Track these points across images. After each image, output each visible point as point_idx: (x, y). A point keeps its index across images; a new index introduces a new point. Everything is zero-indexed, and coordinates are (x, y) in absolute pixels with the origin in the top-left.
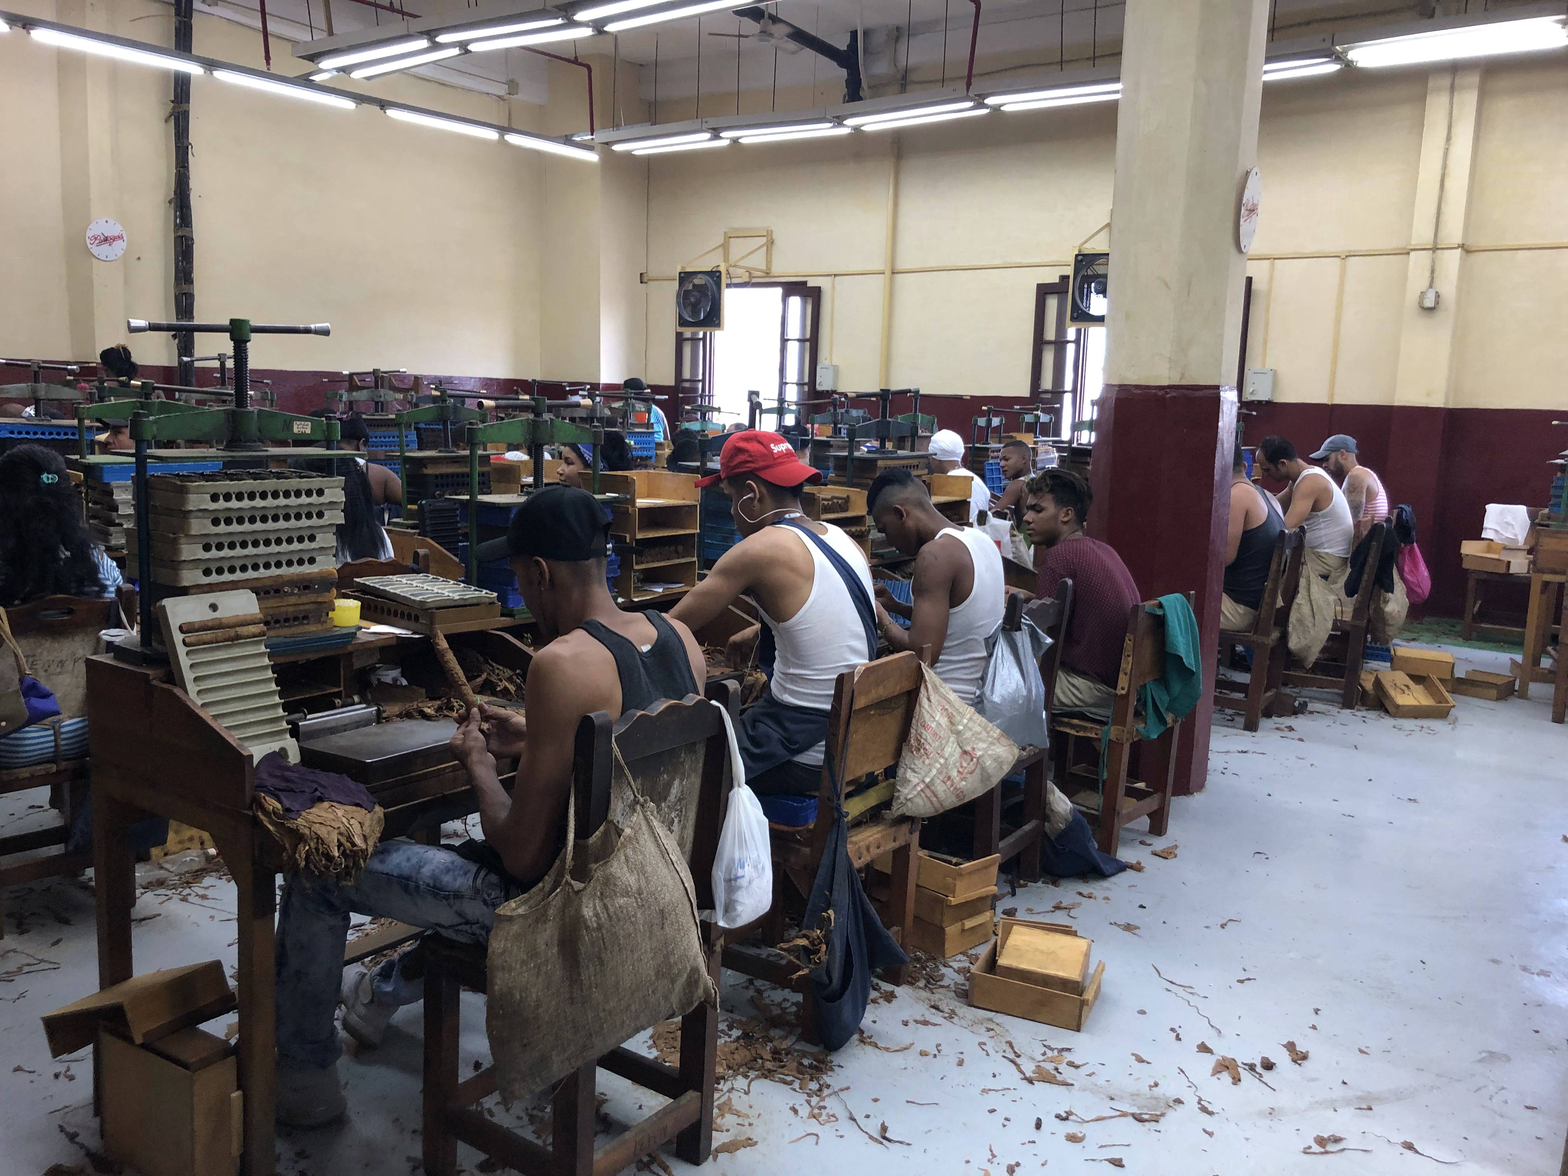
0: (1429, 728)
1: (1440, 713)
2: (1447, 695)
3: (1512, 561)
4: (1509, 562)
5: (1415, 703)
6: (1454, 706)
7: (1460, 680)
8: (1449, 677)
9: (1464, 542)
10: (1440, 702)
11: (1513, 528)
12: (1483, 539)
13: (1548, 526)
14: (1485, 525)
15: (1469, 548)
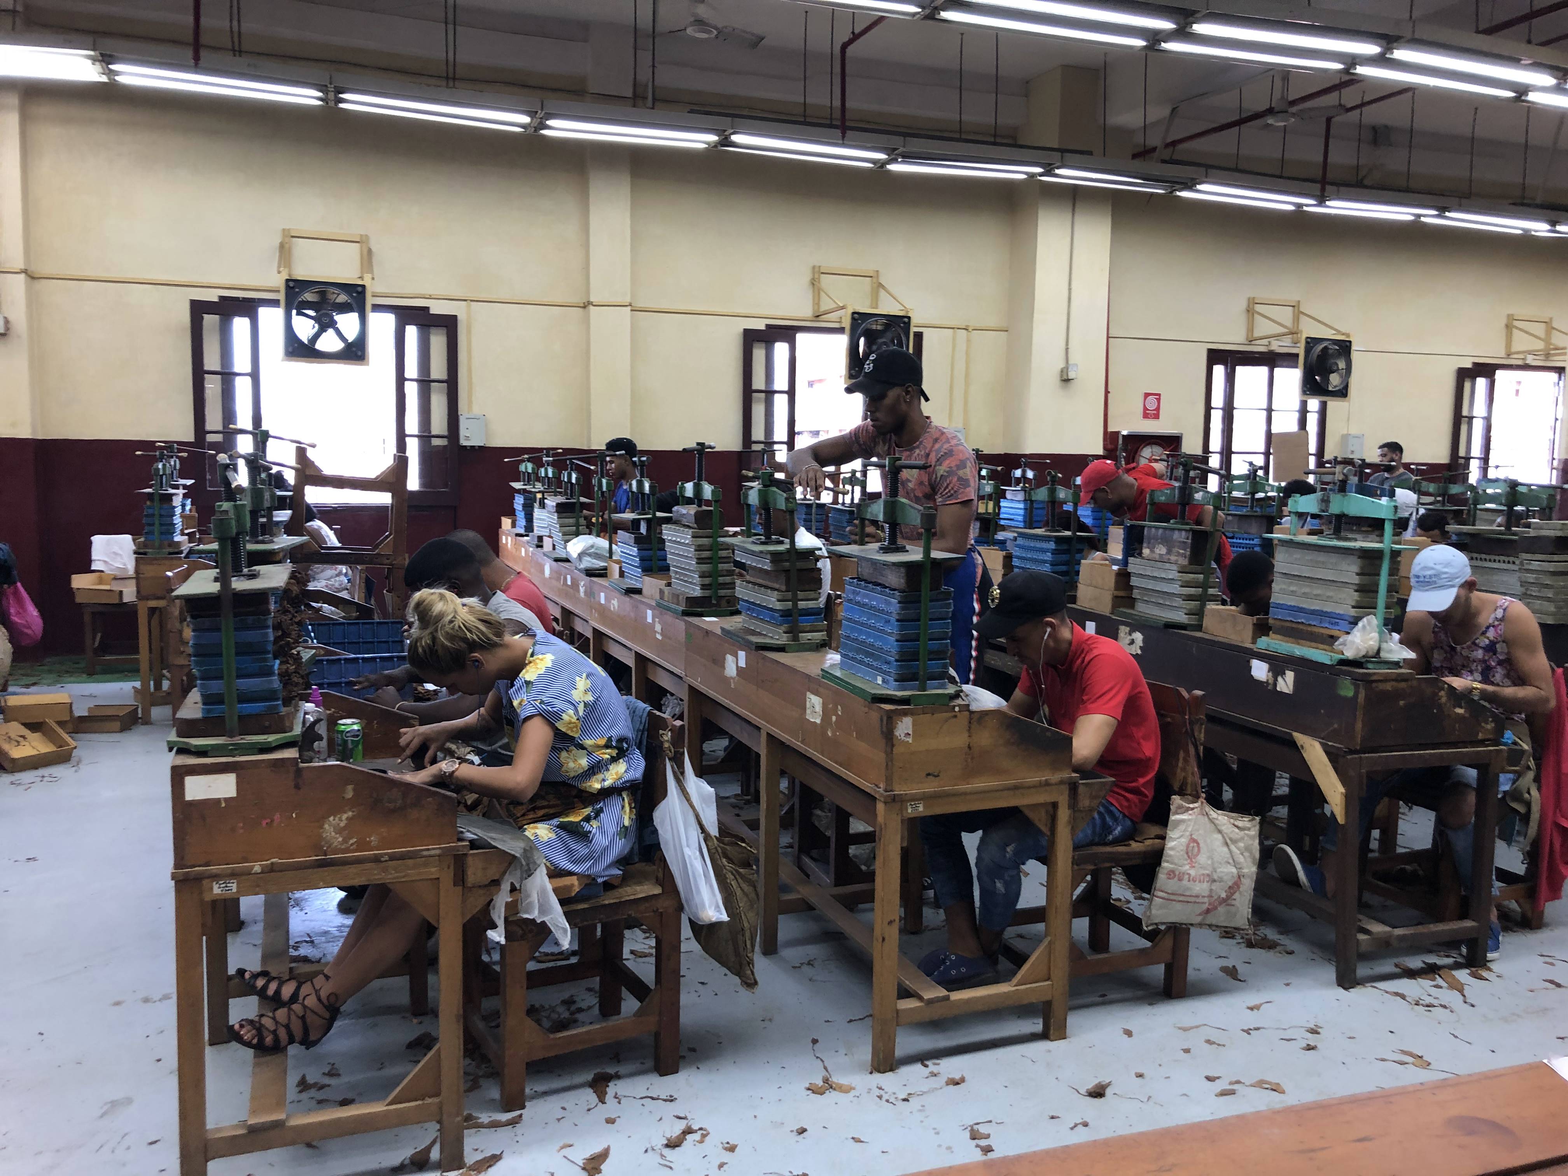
0: (50, 776)
1: (62, 757)
2: (66, 736)
3: (125, 590)
4: (121, 592)
5: (34, 752)
6: (75, 748)
7: (81, 719)
8: (68, 718)
9: (74, 576)
10: (61, 747)
11: (122, 558)
12: (94, 571)
13: (145, 554)
14: (93, 557)
15: (79, 581)
